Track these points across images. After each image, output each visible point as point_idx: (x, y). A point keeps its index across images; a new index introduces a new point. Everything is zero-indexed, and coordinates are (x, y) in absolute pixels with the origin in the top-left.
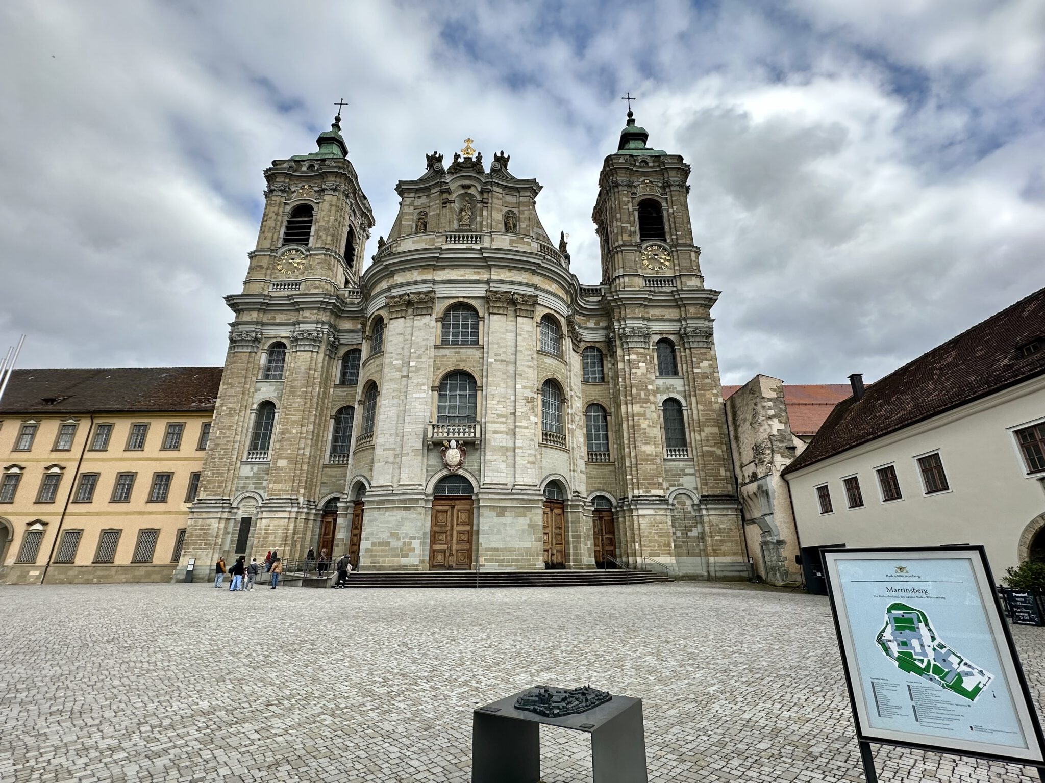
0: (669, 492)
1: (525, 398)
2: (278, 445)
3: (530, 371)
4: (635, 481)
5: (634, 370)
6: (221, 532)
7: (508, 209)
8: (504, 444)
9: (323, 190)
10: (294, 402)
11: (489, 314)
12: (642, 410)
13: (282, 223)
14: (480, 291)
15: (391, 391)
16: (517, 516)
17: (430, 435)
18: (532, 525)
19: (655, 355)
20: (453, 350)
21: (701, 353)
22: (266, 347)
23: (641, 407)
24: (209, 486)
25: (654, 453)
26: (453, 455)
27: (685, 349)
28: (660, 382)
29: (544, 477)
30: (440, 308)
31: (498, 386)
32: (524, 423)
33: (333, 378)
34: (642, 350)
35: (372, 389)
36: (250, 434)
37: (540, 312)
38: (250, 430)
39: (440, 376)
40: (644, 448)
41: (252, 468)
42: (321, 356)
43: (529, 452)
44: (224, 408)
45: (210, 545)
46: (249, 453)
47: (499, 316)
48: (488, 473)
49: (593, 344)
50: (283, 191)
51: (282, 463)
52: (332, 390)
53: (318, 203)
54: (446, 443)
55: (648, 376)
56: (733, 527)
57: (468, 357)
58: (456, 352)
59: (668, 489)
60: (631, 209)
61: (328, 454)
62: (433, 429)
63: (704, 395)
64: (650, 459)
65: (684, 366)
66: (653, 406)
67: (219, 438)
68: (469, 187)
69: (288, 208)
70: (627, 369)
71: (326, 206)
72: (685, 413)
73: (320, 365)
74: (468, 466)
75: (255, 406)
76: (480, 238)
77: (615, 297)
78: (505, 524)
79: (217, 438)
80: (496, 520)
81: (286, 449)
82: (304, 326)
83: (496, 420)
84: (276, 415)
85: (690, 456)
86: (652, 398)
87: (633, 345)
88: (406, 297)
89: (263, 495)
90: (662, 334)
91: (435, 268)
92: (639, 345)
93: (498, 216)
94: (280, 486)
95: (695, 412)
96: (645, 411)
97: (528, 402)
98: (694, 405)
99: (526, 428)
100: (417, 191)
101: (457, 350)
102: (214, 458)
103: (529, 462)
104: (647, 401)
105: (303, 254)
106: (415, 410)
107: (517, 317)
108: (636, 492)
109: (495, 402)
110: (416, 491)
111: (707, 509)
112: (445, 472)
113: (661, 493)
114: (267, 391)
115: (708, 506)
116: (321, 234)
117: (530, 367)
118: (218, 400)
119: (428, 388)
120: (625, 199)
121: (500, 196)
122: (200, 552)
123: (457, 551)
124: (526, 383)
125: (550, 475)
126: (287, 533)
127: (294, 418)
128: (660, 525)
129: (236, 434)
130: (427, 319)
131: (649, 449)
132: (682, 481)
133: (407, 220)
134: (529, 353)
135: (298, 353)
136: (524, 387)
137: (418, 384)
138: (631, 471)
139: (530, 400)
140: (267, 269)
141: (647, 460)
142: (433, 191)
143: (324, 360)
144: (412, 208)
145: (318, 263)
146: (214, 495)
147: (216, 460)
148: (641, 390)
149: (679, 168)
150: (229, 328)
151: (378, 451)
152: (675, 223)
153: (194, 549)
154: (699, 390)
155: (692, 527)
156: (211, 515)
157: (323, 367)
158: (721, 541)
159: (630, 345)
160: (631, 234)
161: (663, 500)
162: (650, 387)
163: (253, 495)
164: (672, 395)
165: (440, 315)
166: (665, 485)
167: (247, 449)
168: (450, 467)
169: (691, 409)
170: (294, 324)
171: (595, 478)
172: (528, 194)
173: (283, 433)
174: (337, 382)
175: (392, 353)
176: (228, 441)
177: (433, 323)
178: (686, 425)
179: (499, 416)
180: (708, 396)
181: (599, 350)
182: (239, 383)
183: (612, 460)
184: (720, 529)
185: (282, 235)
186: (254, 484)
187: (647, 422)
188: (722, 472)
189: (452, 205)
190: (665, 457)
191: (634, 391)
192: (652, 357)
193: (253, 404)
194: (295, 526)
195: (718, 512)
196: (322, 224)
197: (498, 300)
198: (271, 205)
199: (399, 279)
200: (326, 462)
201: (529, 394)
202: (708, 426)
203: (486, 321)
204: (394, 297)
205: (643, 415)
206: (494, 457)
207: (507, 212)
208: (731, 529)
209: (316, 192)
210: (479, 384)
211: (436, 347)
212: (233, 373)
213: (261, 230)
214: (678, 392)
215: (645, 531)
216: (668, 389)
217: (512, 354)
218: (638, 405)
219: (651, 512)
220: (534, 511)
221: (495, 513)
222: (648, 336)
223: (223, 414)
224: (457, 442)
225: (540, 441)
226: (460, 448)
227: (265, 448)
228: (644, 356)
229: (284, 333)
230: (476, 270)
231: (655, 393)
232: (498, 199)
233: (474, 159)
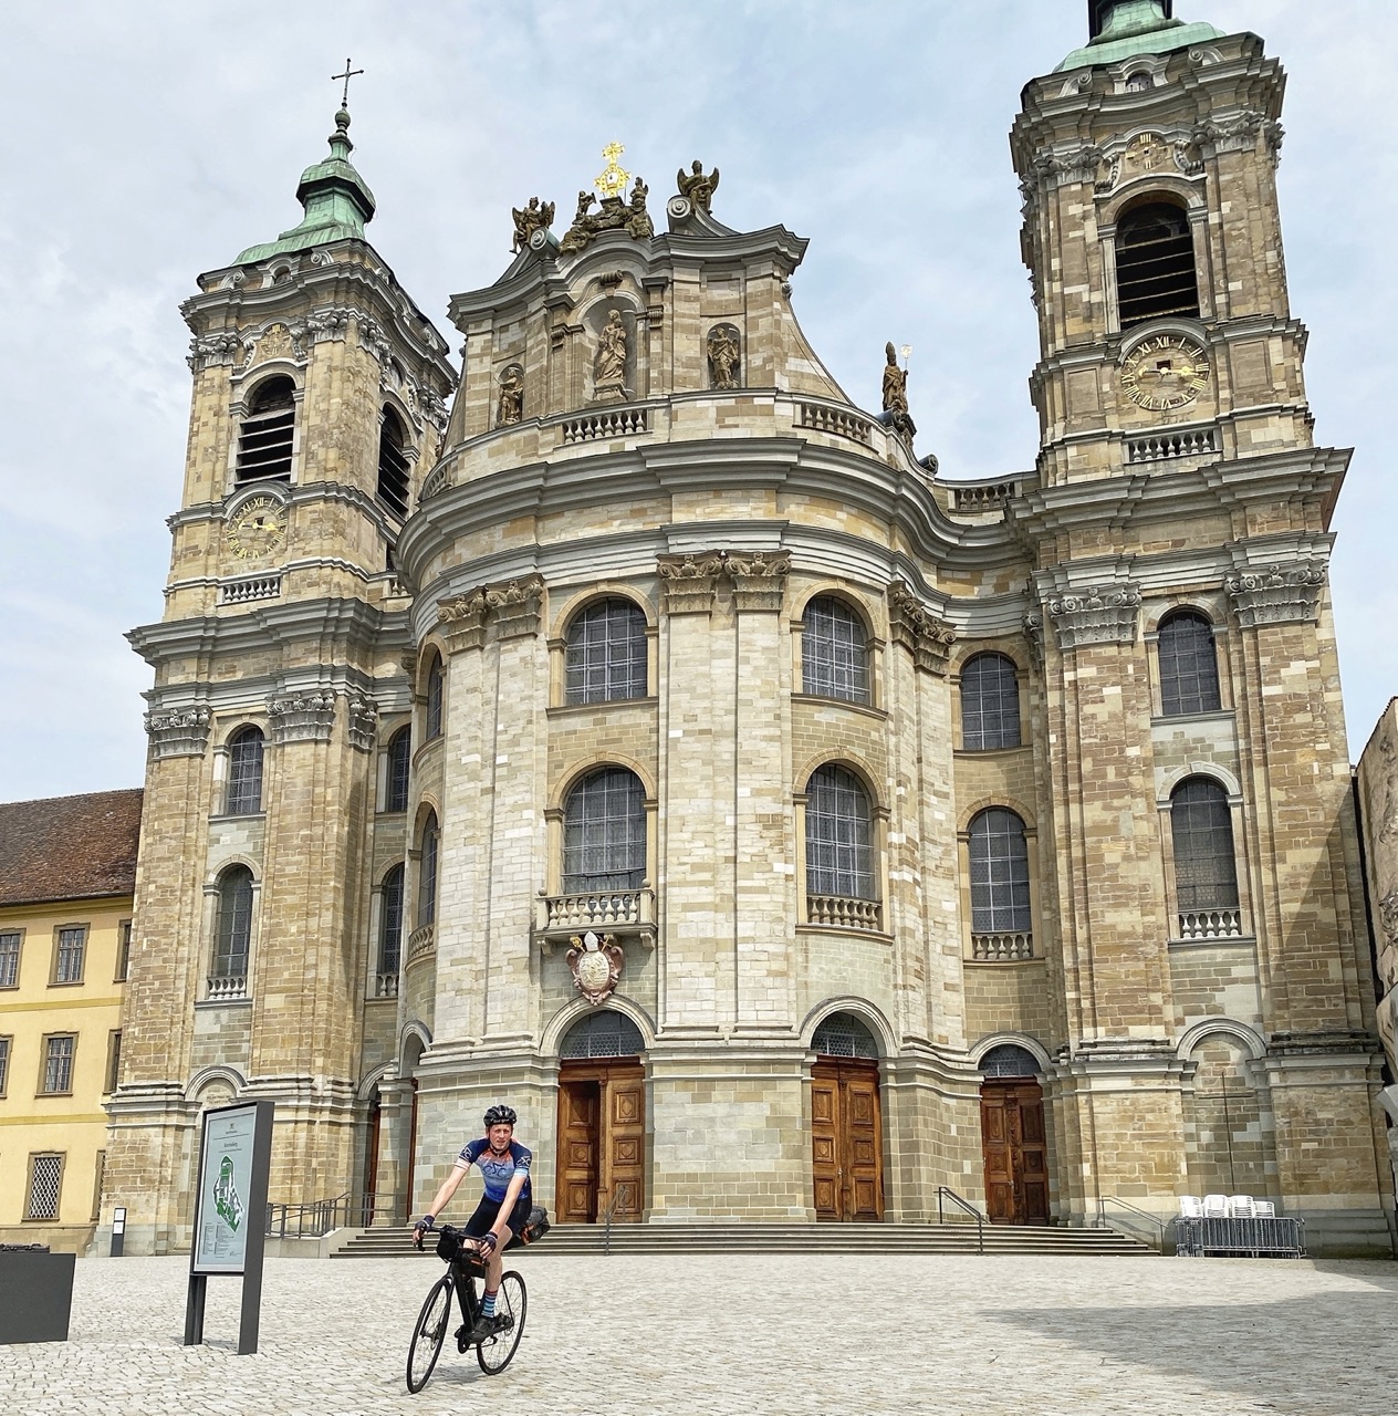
0: (1182, 1030)
1: (760, 818)
2: (263, 963)
3: (774, 748)
4: (1086, 1004)
5: (1088, 709)
6: (170, 1155)
7: (716, 321)
8: (710, 934)
9: (310, 333)
10: (288, 864)
11: (670, 616)
12: (1108, 817)
13: (230, 431)
14: (643, 560)
15: (462, 826)
16: (739, 1100)
17: (540, 926)
18: (777, 1120)
19: (1154, 657)
20: (591, 718)
21: (1286, 640)
22: (222, 741)
23: (1106, 808)
24: (139, 1058)
25: (1140, 930)
26: (595, 966)
27: (1240, 633)
28: (1164, 734)
29: (813, 1006)
30: (555, 615)
31: (692, 795)
32: (758, 880)
33: (371, 798)
34: (1113, 650)
35: (430, 823)
36: (207, 942)
37: (801, 591)
38: (207, 932)
39: (563, 784)
40: (1111, 917)
41: (218, 1016)
42: (336, 749)
43: (771, 948)
44: (152, 887)
45: (151, 1181)
46: (210, 984)
47: (693, 620)
48: (673, 1004)
49: (990, 646)
50: (226, 351)
51: (275, 1002)
52: (370, 827)
53: (303, 368)
54: (576, 941)
55: (1130, 719)
56: (1355, 1118)
57: (624, 730)
58: (596, 722)
59: (1180, 1022)
60: (1092, 236)
61: (373, 974)
62: (550, 911)
63: (1290, 758)
64: (1126, 945)
65: (1237, 681)
66: (1140, 804)
67: (146, 954)
68: (614, 281)
69: (241, 393)
70: (1070, 708)
71: (317, 372)
72: (1235, 813)
73: (336, 772)
74: (631, 990)
75: (212, 879)
76: (644, 417)
77: (1036, 510)
78: (712, 1120)
79: (145, 954)
80: (691, 1110)
81: (279, 971)
82: (293, 685)
83: (690, 878)
84: (256, 893)
85: (1247, 932)
86: (1137, 781)
87: (1090, 638)
88: (479, 598)
89: (243, 1073)
90: (1173, 596)
91: (539, 515)
92: (1105, 637)
93: (689, 347)
94: (272, 1053)
95: (1261, 808)
96: (1116, 820)
97: (766, 828)
98: (1260, 790)
99: (764, 890)
100: (498, 312)
101: (600, 716)
102: (142, 999)
103: (770, 973)
104: (1124, 789)
105: (279, 502)
106: (511, 869)
107: (737, 615)
108: (1088, 1034)
109: (686, 836)
110: (516, 1052)
111: (1283, 1071)
112: (579, 1007)
113: (1157, 1033)
114: (233, 843)
115: (1283, 1064)
116: (314, 447)
117: (771, 739)
118: (139, 870)
119: (538, 814)
120: (1075, 209)
121: (695, 289)
122: (134, 1196)
123: (615, 1181)
124: (759, 781)
125: (831, 1000)
126: (293, 1153)
127: (290, 899)
128: (1149, 1117)
129: (179, 943)
130: (526, 647)
131: (1126, 919)
132: (1219, 998)
133: (478, 395)
134: (770, 703)
135: (288, 749)
136: (757, 793)
137: (517, 808)
138: (1077, 979)
139: (773, 822)
140: (208, 553)
141: (1119, 948)
142: (533, 307)
143: (344, 757)
144: (488, 360)
145: (313, 521)
146: (150, 1078)
147: (147, 1002)
148: (1107, 762)
150: (144, 706)
151: (443, 966)
152: (1224, 256)
153: (123, 1190)
154: (1275, 746)
155: (1245, 1119)
156: (148, 1121)
157: (342, 775)
158: (1318, 1154)
159: (1078, 641)
160: (1091, 312)
161: (1162, 1054)
162: (1132, 752)
163: (223, 1073)
164: (1200, 767)
165: (558, 634)
166: (1170, 1012)
167: (204, 974)
168: (589, 993)
169: (1252, 802)
170: (273, 680)
171: (994, 1000)
172: (767, 269)
173: (270, 934)
174: (382, 807)
175: (458, 737)
176: (165, 961)
177: (543, 655)
178: (1238, 847)
179: (696, 868)
180: (1300, 760)
181: (1007, 660)
182: (175, 830)
183: (1036, 953)
184: (1317, 1122)
185: (233, 463)
186: (224, 1049)
187: (1121, 846)
188: (1334, 969)
189: (577, 338)
190: (1175, 937)
191: (1087, 765)
192: (1143, 667)
193: (207, 873)
194: (311, 1138)
195: (1313, 1079)
196: (315, 420)
197: (687, 579)
198: (203, 391)
199: (465, 552)
200: (371, 994)
201: (769, 806)
202: (1297, 844)
203: (663, 636)
204: (454, 601)
205: (1111, 830)
206: (687, 966)
207: (714, 332)
208: (1348, 1123)
209: (297, 339)
210: (650, 794)
211: (552, 713)
212: (161, 807)
213: (188, 458)
214: (1218, 758)
215: (1107, 1134)
216: (1187, 750)
217: (727, 712)
218: (1098, 804)
219: (1127, 1084)
220: (783, 1087)
221: (687, 1096)
222: (1128, 609)
223: (150, 900)
224: (600, 936)
225: (803, 919)
226: (608, 949)
227: (240, 972)
228: (1118, 666)
229: (253, 705)
230: (637, 506)
231: (1148, 765)
232: (688, 299)
233: (628, 202)
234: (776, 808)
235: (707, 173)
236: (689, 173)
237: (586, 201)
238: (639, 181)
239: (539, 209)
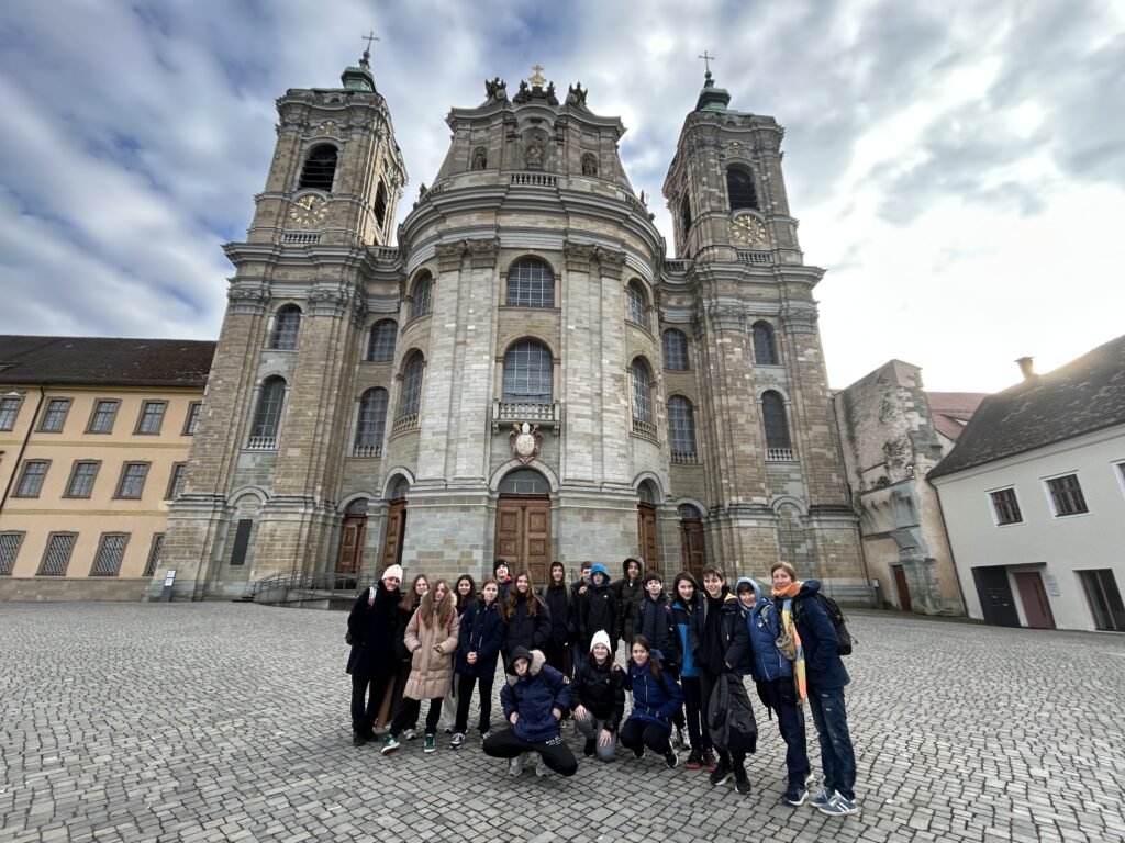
0: (772, 501)
1: (613, 376)
2: (288, 430)
3: (619, 343)
4: (732, 486)
5: (728, 356)
6: (212, 538)
7: (586, 151)
8: (590, 431)
9: (350, 127)
10: (311, 378)
11: (568, 271)
12: (739, 403)
13: (297, 163)
14: (556, 243)
15: (443, 360)
16: (608, 521)
17: (496, 416)
18: (626, 534)
19: (751, 340)
20: (523, 313)
21: (806, 340)
22: (275, 310)
23: (738, 399)
24: (197, 478)
25: (754, 454)
26: (526, 442)
27: (786, 334)
28: (758, 371)
29: (636, 474)
30: (506, 261)
31: (580, 359)
32: (613, 407)
33: (359, 353)
34: (737, 333)
35: (416, 359)
36: (252, 415)
37: (628, 275)
38: (253, 411)
39: (506, 344)
40: (743, 447)
41: (254, 458)
42: (345, 324)
43: (620, 442)
44: (220, 382)
45: (197, 553)
46: (251, 439)
47: (581, 275)
48: (569, 467)
49: (675, 326)
50: (300, 125)
51: (294, 452)
52: (357, 367)
53: (344, 143)
54: (517, 426)
55: (745, 363)
56: (850, 544)
57: (542, 322)
58: (526, 316)
59: (771, 497)
60: (719, 173)
61: (351, 444)
62: (500, 408)
63: (811, 388)
64: (749, 460)
65: (786, 354)
66: (751, 399)
67: (212, 418)
68: (539, 121)
69: (306, 147)
70: (719, 355)
71: (354, 146)
72: (788, 408)
73: (344, 334)
74: (544, 457)
75: (260, 382)
76: (555, 180)
77: (706, 270)
78: (594, 532)
79: (210, 418)
80: (582, 526)
81: (299, 436)
82: (323, 286)
83: (579, 400)
84: (287, 393)
85: (796, 459)
86: (749, 389)
87: (727, 326)
88: (462, 245)
89: (267, 492)
90: (757, 315)
91: (499, 211)
92: (733, 326)
93: (575, 157)
94: (290, 481)
95: (800, 407)
96: (742, 405)
97: (617, 381)
98: (799, 399)
99: (616, 412)
100: (475, 122)
101: (528, 313)
102: (204, 444)
103: (619, 455)
104: (744, 392)
105: (324, 201)
106: (475, 385)
107: (601, 277)
108: (734, 499)
109: (577, 379)
110: (478, 487)
111: (819, 521)
112: (515, 464)
113: (764, 501)
114: (274, 363)
115: (821, 518)
116: (347, 178)
117: (618, 338)
118: (212, 372)
119: (491, 358)
120: (712, 161)
121: (577, 134)
122: (183, 562)
123: (530, 565)
124: (613, 357)
125: (643, 473)
126: (299, 540)
127: (309, 397)
128: (765, 540)
129: (234, 415)
130: (488, 273)
131: (748, 449)
132: (786, 487)
133: (462, 156)
134: (617, 321)
135: (317, 318)
136: (612, 363)
137: (478, 353)
138: (728, 474)
139: (619, 379)
140: (279, 216)
141: (746, 461)
142: (494, 123)
143: (349, 328)
144: (467, 142)
145: (344, 212)
146: (204, 490)
147: (207, 446)
148: (738, 379)
149: (773, 131)
150: (229, 285)
151: (426, 436)
152: (770, 192)
153: (175, 558)
154: (806, 382)
155: (800, 542)
156: (199, 516)
157: (347, 336)
158: (837, 560)
159: (723, 326)
160: (720, 200)
161: (767, 510)
162: (747, 377)
163: (254, 491)
164: (772, 387)
165: (505, 270)
166: (768, 492)
167: (248, 433)
168: (522, 456)
169: (795, 404)
170: (311, 283)
171: (681, 482)
172: (610, 135)
173: (296, 414)
174: (365, 357)
175: (443, 314)
176: (223, 423)
177: (497, 279)
178: (790, 422)
179: (582, 396)
180: (814, 389)
181: (682, 334)
182: (240, 352)
183: (700, 462)
184: (835, 545)
185: (298, 177)
186: (256, 477)
187: (744, 416)
188: (834, 478)
189: (518, 140)
190: (767, 459)
191: (729, 380)
192: (748, 342)
193: (256, 378)
194: (310, 532)
195: (832, 525)
196: (349, 166)
197: (579, 254)
198: (285, 140)
199: (452, 223)
200: (350, 454)
201: (618, 371)
202: (816, 424)
203: (564, 280)
204: (446, 245)
205: (740, 409)
206: (577, 447)
207: (586, 155)
208: (847, 546)
209: (342, 129)
210: (555, 355)
211: (500, 308)
212: (232, 339)
213: (271, 170)
214: (779, 384)
215: (747, 546)
216: (767, 379)
217: (596, 322)
218: (734, 397)
219: (754, 523)
220: (628, 516)
221: (580, 517)
222: (743, 316)
223: (218, 389)
224: (531, 425)
225: (631, 430)
226: (534, 433)
227: (271, 435)
228: (739, 339)
229: (298, 293)
230: (551, 218)
231: (754, 382)
232: (574, 137)
233: (545, 89)
234: (620, 372)
235: (583, 89)
236: (575, 87)
237: (523, 85)
238: (551, 84)
239: (499, 83)
